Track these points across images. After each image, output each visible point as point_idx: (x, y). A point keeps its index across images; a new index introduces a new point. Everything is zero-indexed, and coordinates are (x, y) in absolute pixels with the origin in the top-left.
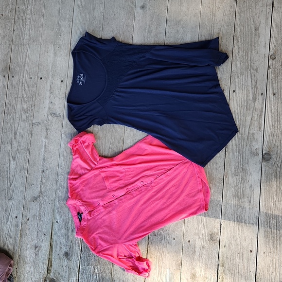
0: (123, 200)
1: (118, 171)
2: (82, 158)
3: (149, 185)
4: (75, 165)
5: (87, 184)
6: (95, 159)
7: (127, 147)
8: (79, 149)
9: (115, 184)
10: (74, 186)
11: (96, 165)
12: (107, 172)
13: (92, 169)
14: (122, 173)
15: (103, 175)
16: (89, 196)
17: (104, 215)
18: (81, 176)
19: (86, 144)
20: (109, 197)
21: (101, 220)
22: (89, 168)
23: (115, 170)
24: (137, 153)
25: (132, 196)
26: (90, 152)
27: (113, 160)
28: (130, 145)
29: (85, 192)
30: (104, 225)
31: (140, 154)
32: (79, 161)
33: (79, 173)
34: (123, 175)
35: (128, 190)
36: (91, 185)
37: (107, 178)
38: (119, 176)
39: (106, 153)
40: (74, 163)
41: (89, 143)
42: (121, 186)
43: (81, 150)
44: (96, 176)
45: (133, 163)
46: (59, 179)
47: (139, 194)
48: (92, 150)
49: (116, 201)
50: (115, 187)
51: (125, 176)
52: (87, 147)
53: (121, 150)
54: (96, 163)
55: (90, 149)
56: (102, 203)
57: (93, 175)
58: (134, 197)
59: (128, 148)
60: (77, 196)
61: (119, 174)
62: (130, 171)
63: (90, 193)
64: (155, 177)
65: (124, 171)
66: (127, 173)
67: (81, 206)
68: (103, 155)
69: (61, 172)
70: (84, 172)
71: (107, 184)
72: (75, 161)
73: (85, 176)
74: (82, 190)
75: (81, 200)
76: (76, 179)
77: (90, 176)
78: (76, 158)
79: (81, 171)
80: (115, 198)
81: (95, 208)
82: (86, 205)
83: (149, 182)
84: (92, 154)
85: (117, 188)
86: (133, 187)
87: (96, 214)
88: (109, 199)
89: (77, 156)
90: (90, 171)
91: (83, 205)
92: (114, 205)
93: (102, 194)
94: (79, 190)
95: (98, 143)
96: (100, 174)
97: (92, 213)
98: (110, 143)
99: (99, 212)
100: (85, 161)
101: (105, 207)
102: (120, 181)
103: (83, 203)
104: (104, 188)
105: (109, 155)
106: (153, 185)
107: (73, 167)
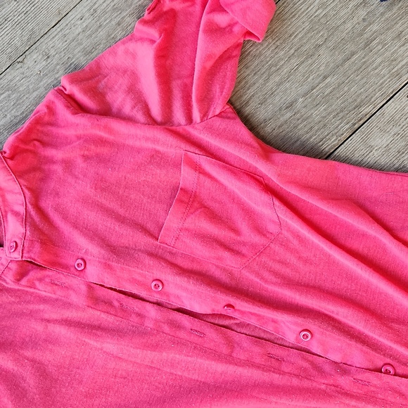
0: (182, 335)
1: (248, 213)
2: (164, 57)
3: (327, 368)
4: (121, 60)
5: (101, 160)
6: (206, 101)
7: (357, 156)
8: (181, 18)
9: (201, 251)
10: (54, 130)
11: (190, 120)
12: (207, 183)
13: (166, 124)
14: (260, 230)
15: (187, 177)
16: (73, 207)
17: (68, 323)
18: (106, 111)
19: (221, 19)
20: (137, 273)
21: (39, 327)
22: (156, 111)
23: (244, 198)
24: (378, 210)
25: (225, 350)
26: (209, 57)
27: (266, 157)
28: (374, 157)
29: (70, 180)
30: (38, 355)
31: (392, 223)
32: (145, 60)
33: (110, 97)
34: (257, 239)
35: (229, 312)
36: (111, 175)
37: (189, 200)
38: (236, 231)
39: (261, 112)
40: (121, 50)
41: (231, 26)
42: (217, 274)
43: (184, 30)
44: (156, 158)
45: (334, 231)
46: (29, 62)
47: (258, 367)
48: (224, 58)
49: (152, 311)
50: (193, 260)
51: (260, 251)
52: (215, 31)
53: (327, 146)
54: (196, 115)
55: (219, 49)
56: (94, 273)
57: (150, 145)
58: (229, 359)
59: (359, 164)
60: (35, 169)
61: (244, 227)
62: (293, 251)
63: (85, 201)
64: (379, 361)
65: (272, 228)
66: (276, 248)
67: (16, 214)
68: (248, 110)
69: (54, 43)
70: (127, 109)
71: (173, 220)
72: (132, 46)
73: (120, 127)
74: (68, 165)
75: (36, 196)
76: (79, 108)
77: (138, 144)
78: (141, 39)
79: (119, 99)
80: (156, 297)
81: (57, 264)
82: (35, 227)
83: (336, 357)
84: (211, 74)
85: (196, 267)
86: (259, 317)
87: (43, 290)
88: (134, 281)
89: (154, 33)
90: (152, 122)
91: (26, 220)
92: (134, 319)
93: (124, 241)
94: (57, 154)
95: (264, 52)
96: (177, 166)
97: (33, 274)
98: (306, 88)
99: (60, 294)
100: (165, 77)
101: (95, 297)
102: (226, 254)
103: (33, 212)
104: (150, 226)
105: (269, 129)
106: (344, 381)
107: (109, 62)
